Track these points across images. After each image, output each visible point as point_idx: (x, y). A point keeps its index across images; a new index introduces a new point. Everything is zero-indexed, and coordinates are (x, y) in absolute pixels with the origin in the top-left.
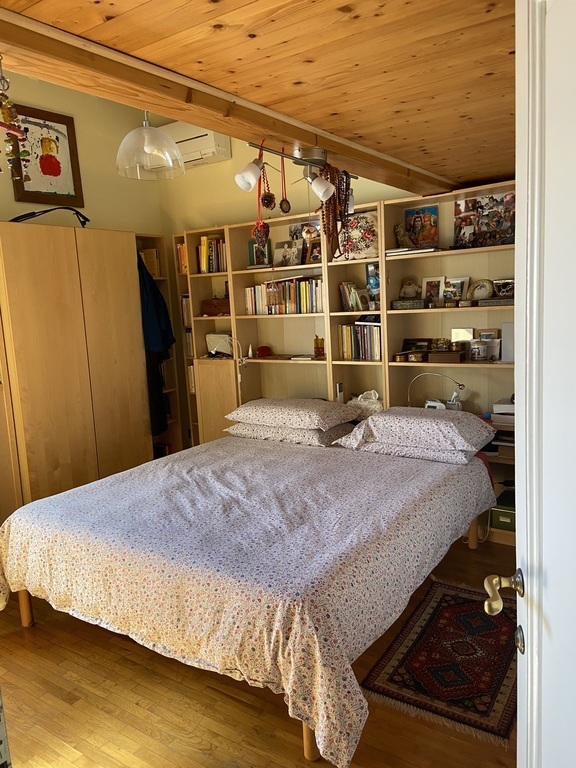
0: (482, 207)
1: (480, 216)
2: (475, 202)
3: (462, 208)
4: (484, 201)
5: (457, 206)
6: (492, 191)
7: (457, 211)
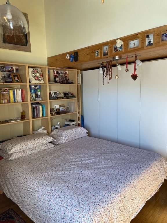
0: (59, 73)
1: (59, 76)
2: (58, 72)
3: (55, 72)
4: (60, 72)
5: (54, 72)
6: (61, 70)
7: (54, 73)
